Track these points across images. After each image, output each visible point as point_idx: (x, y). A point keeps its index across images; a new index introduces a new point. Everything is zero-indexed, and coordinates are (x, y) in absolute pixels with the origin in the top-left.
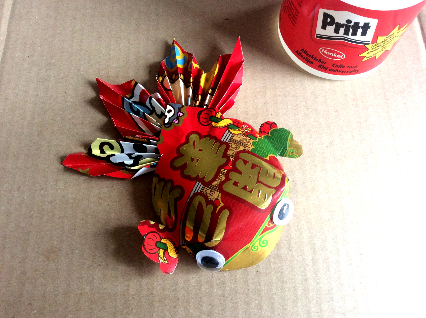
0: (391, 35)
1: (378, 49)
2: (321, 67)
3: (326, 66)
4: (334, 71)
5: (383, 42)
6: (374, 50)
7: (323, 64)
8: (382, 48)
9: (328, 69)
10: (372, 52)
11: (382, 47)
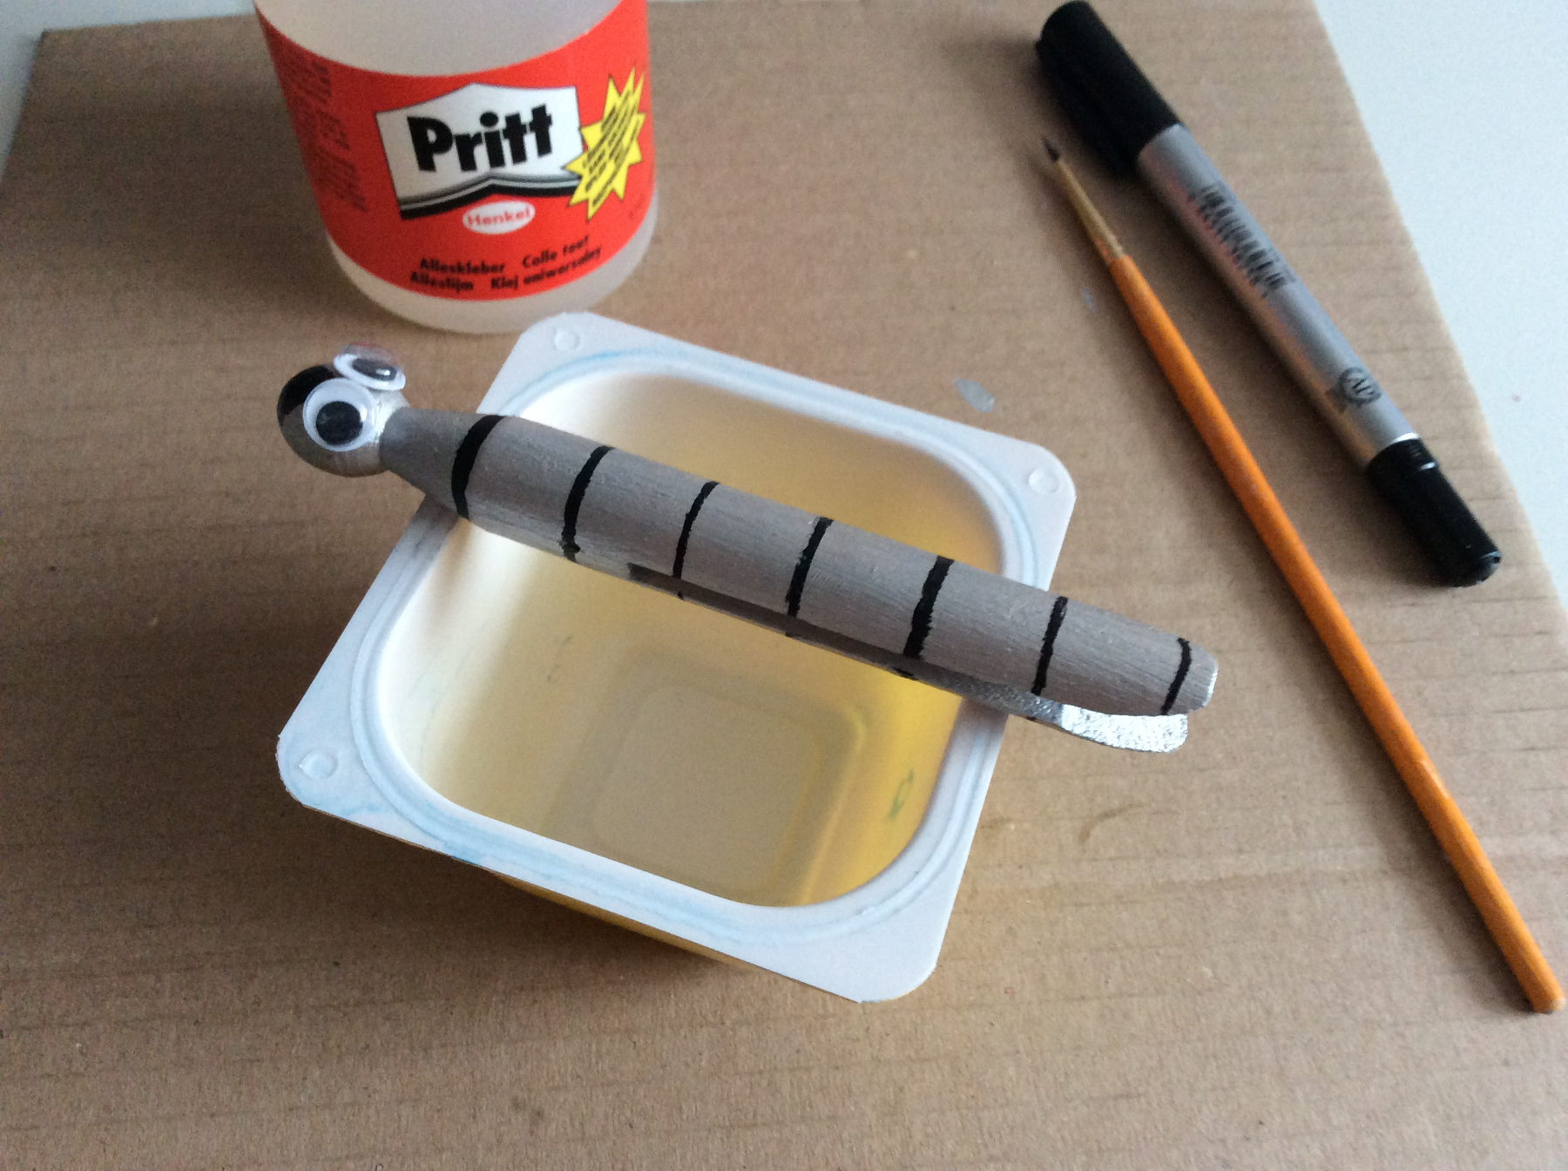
0: (611, 114)
1: (604, 165)
2: (500, 282)
3: (509, 274)
4: (538, 278)
5: (602, 141)
6: (596, 170)
7: (498, 275)
8: (613, 158)
9: (521, 282)
10: (595, 179)
11: (611, 155)
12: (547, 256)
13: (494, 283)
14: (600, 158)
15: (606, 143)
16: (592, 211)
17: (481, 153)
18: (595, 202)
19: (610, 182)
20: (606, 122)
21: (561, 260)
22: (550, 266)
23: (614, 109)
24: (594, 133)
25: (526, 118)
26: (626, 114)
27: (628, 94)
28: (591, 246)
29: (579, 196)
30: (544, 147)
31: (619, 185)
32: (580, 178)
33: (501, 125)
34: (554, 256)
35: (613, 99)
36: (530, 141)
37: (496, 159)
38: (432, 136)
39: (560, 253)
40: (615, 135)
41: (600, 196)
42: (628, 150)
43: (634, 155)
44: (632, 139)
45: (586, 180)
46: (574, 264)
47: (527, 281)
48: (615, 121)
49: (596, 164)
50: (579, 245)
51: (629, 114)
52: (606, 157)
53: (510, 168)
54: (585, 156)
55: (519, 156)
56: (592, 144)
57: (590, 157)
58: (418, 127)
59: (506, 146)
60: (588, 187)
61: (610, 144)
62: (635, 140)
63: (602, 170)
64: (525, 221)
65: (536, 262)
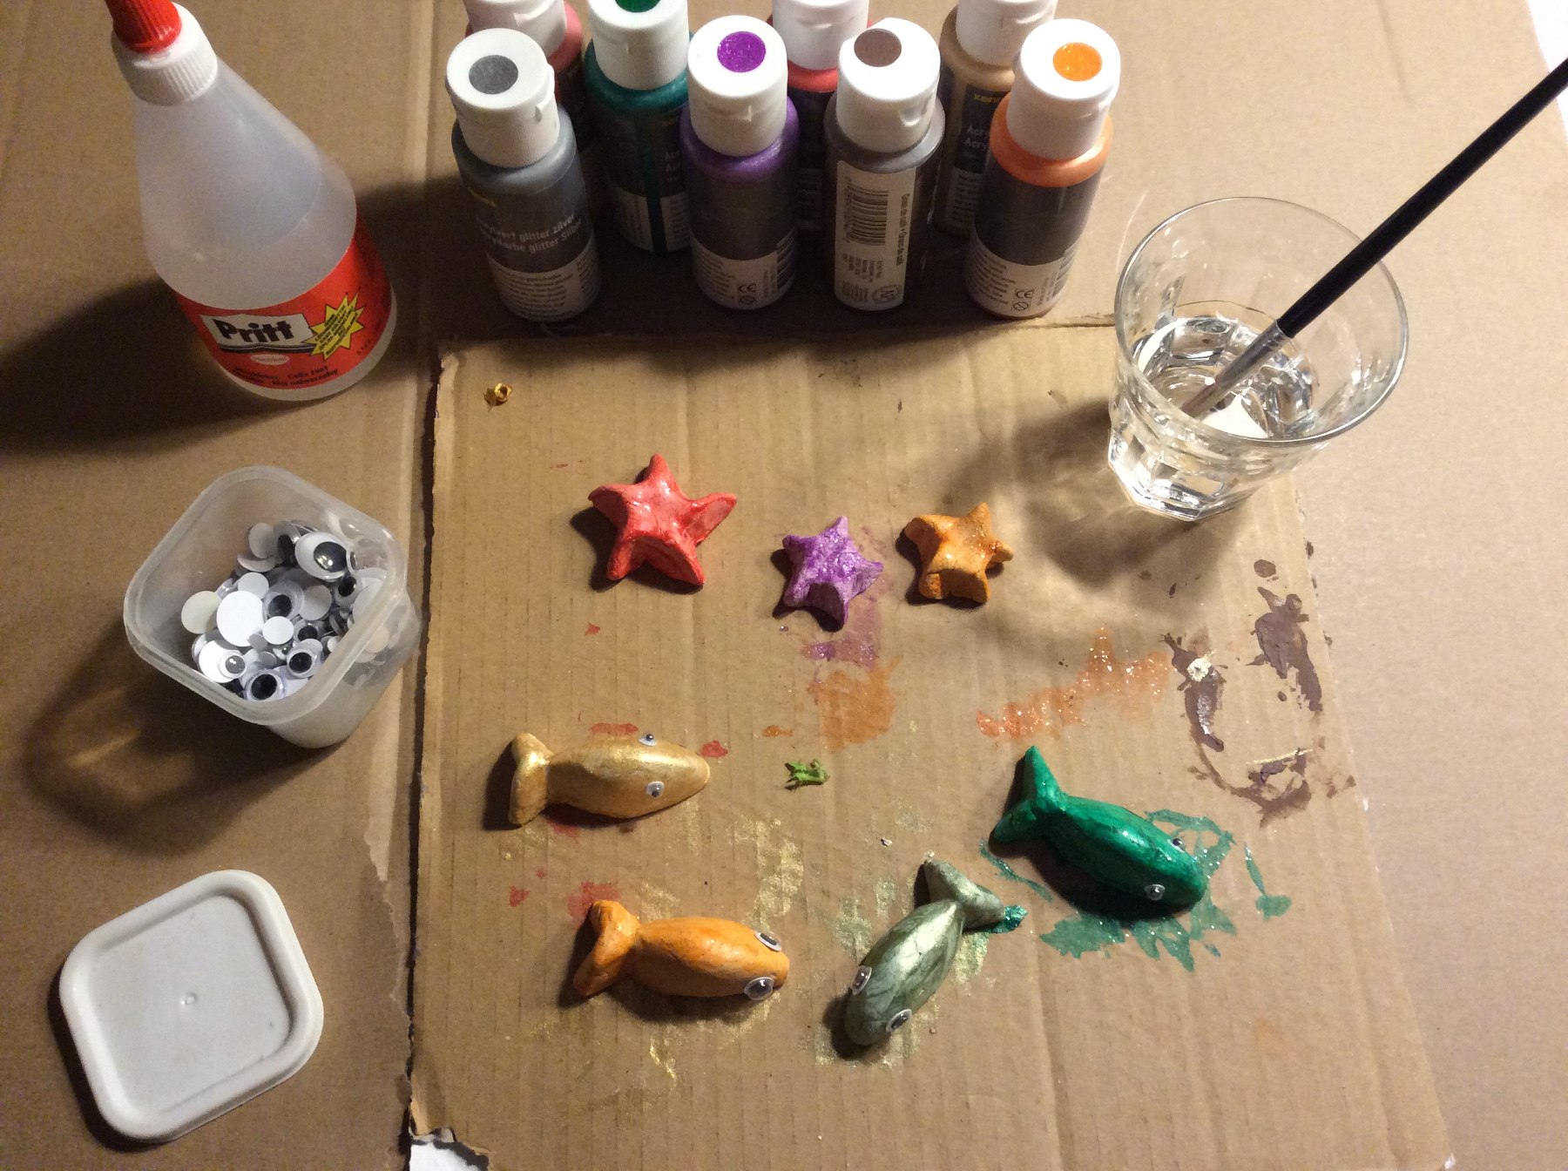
12: (300, 375)
13: (274, 383)
14: (327, 336)
15: (330, 330)
16: (326, 357)
17: (252, 336)
18: (328, 353)
19: (337, 343)
20: (329, 321)
21: (311, 376)
22: (304, 379)
23: (333, 316)
24: (320, 328)
25: (274, 325)
26: (343, 315)
27: (344, 307)
28: (330, 369)
29: (316, 351)
30: (288, 335)
31: (346, 343)
32: (315, 345)
33: (261, 328)
34: (306, 374)
35: (330, 312)
36: (279, 334)
37: (262, 339)
38: (226, 328)
39: (310, 374)
40: (336, 325)
41: (331, 350)
42: (348, 329)
43: (356, 327)
44: (351, 323)
45: (319, 344)
46: (320, 378)
47: (293, 383)
48: (334, 321)
49: (324, 339)
50: (322, 370)
51: (346, 315)
52: (332, 335)
53: (269, 342)
54: (316, 337)
55: (274, 338)
56: (319, 332)
57: (319, 337)
58: (220, 324)
59: (266, 335)
60: (321, 348)
61: (333, 330)
62: (355, 323)
63: (329, 340)
64: (285, 362)
65: (296, 376)
